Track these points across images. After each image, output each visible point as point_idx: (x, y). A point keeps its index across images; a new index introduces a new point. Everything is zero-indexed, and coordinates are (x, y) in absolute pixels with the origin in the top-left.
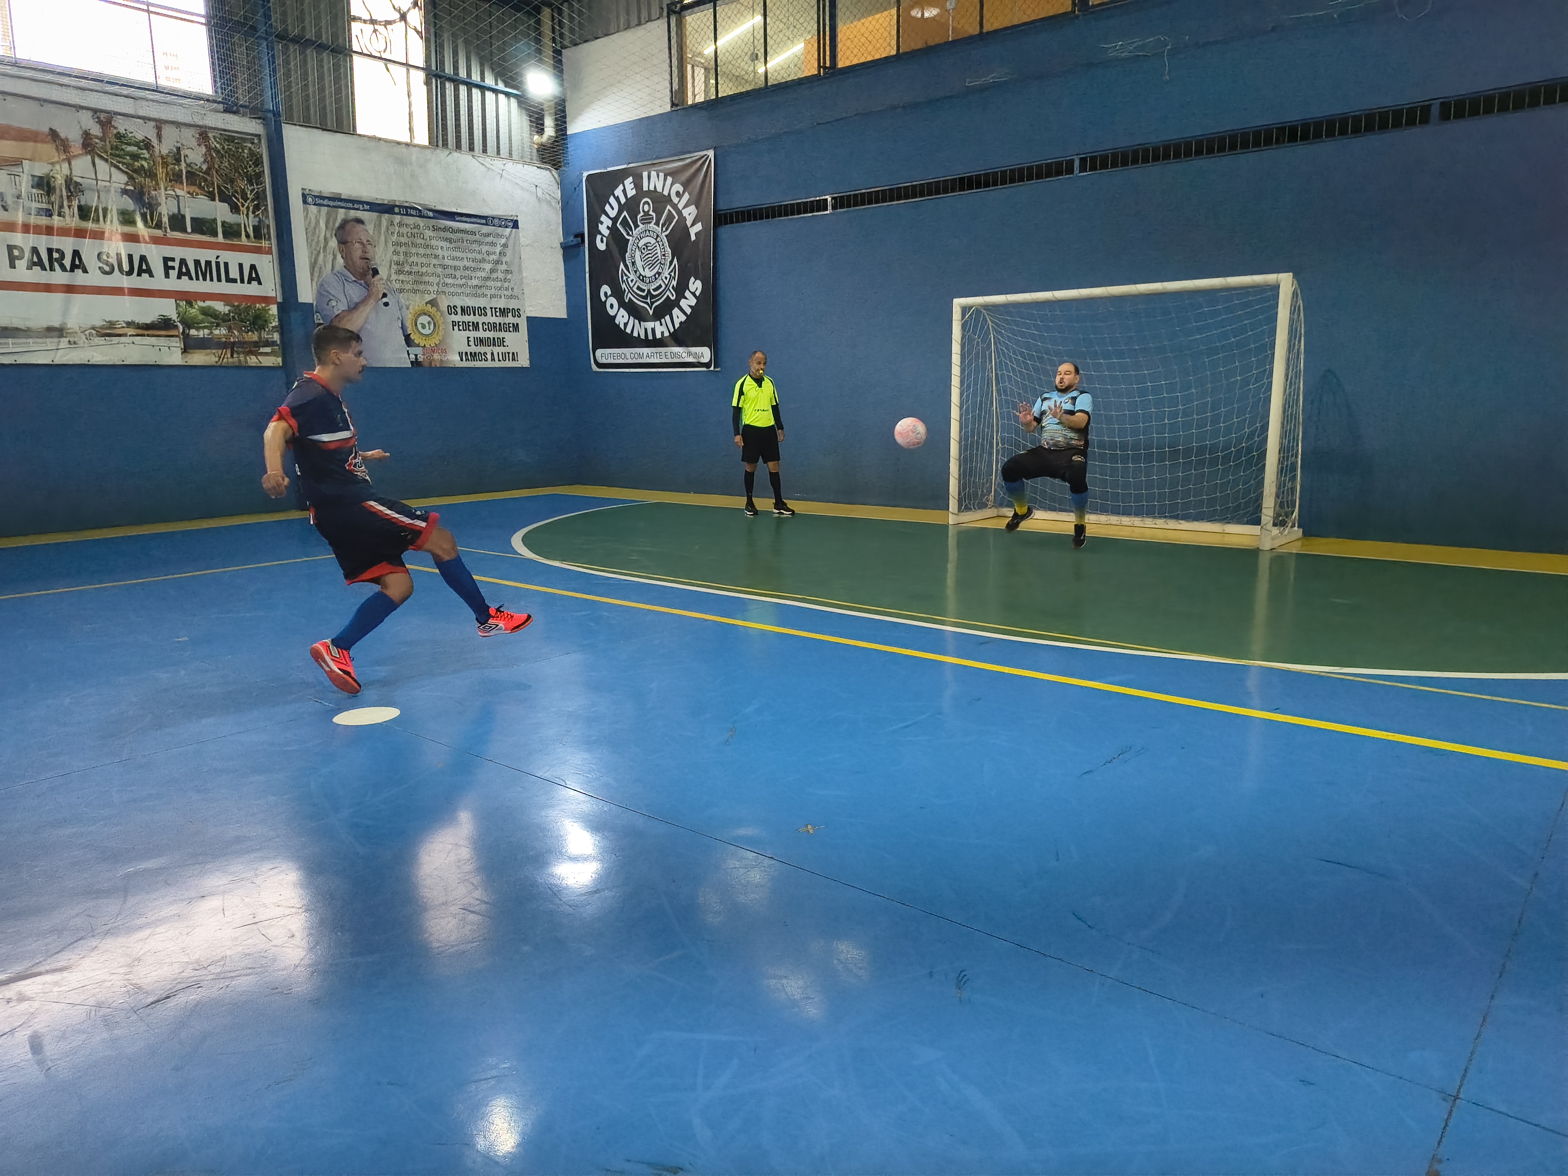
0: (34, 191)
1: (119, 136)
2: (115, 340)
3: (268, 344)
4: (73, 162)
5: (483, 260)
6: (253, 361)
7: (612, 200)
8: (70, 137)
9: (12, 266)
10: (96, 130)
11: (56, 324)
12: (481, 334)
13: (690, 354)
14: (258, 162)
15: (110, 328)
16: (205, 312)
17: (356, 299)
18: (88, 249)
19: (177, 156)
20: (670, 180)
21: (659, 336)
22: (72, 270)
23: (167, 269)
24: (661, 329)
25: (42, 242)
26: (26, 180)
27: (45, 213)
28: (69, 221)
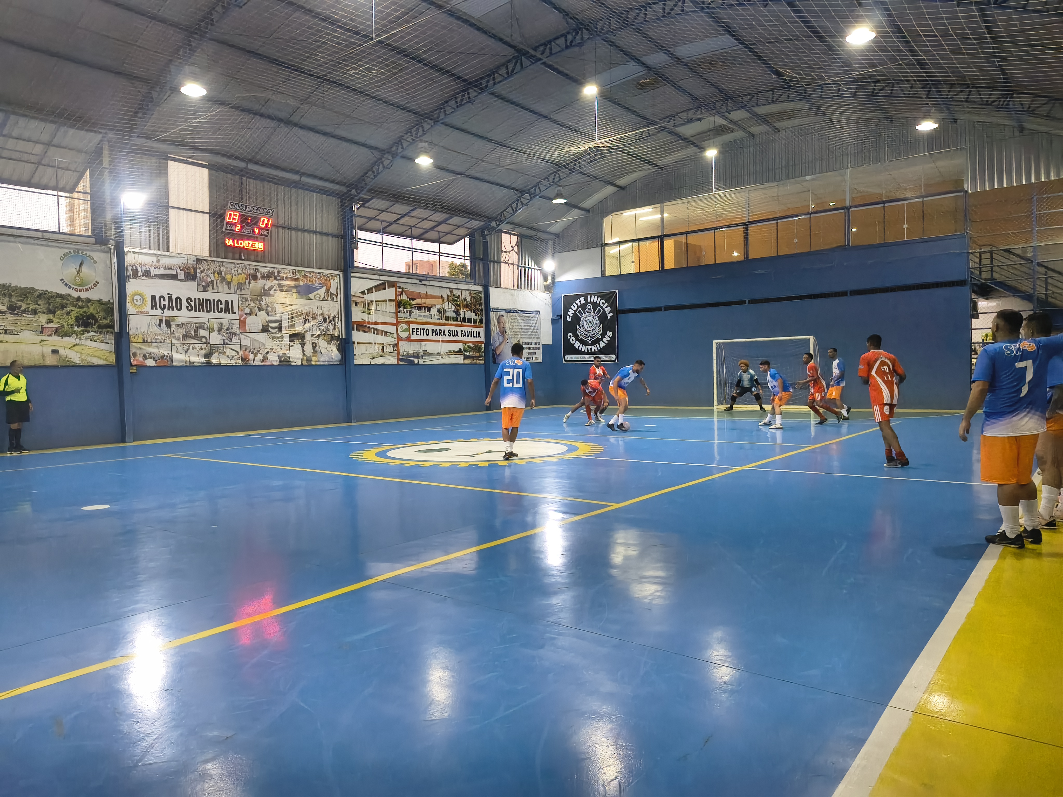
0: (438, 313)
1: (454, 295)
2: (450, 356)
3: (481, 356)
4: (445, 304)
5: (531, 326)
6: (478, 362)
7: (574, 304)
8: (444, 297)
9: (432, 335)
10: (450, 295)
11: (439, 352)
12: (530, 351)
13: (606, 357)
14: (481, 300)
15: (449, 353)
16: (469, 347)
17: (501, 341)
18: (447, 328)
19: (465, 299)
20: (599, 299)
21: (593, 351)
22: (443, 335)
23: (462, 334)
24: (594, 349)
25: (438, 328)
26: (436, 310)
27: (439, 319)
28: (443, 321)
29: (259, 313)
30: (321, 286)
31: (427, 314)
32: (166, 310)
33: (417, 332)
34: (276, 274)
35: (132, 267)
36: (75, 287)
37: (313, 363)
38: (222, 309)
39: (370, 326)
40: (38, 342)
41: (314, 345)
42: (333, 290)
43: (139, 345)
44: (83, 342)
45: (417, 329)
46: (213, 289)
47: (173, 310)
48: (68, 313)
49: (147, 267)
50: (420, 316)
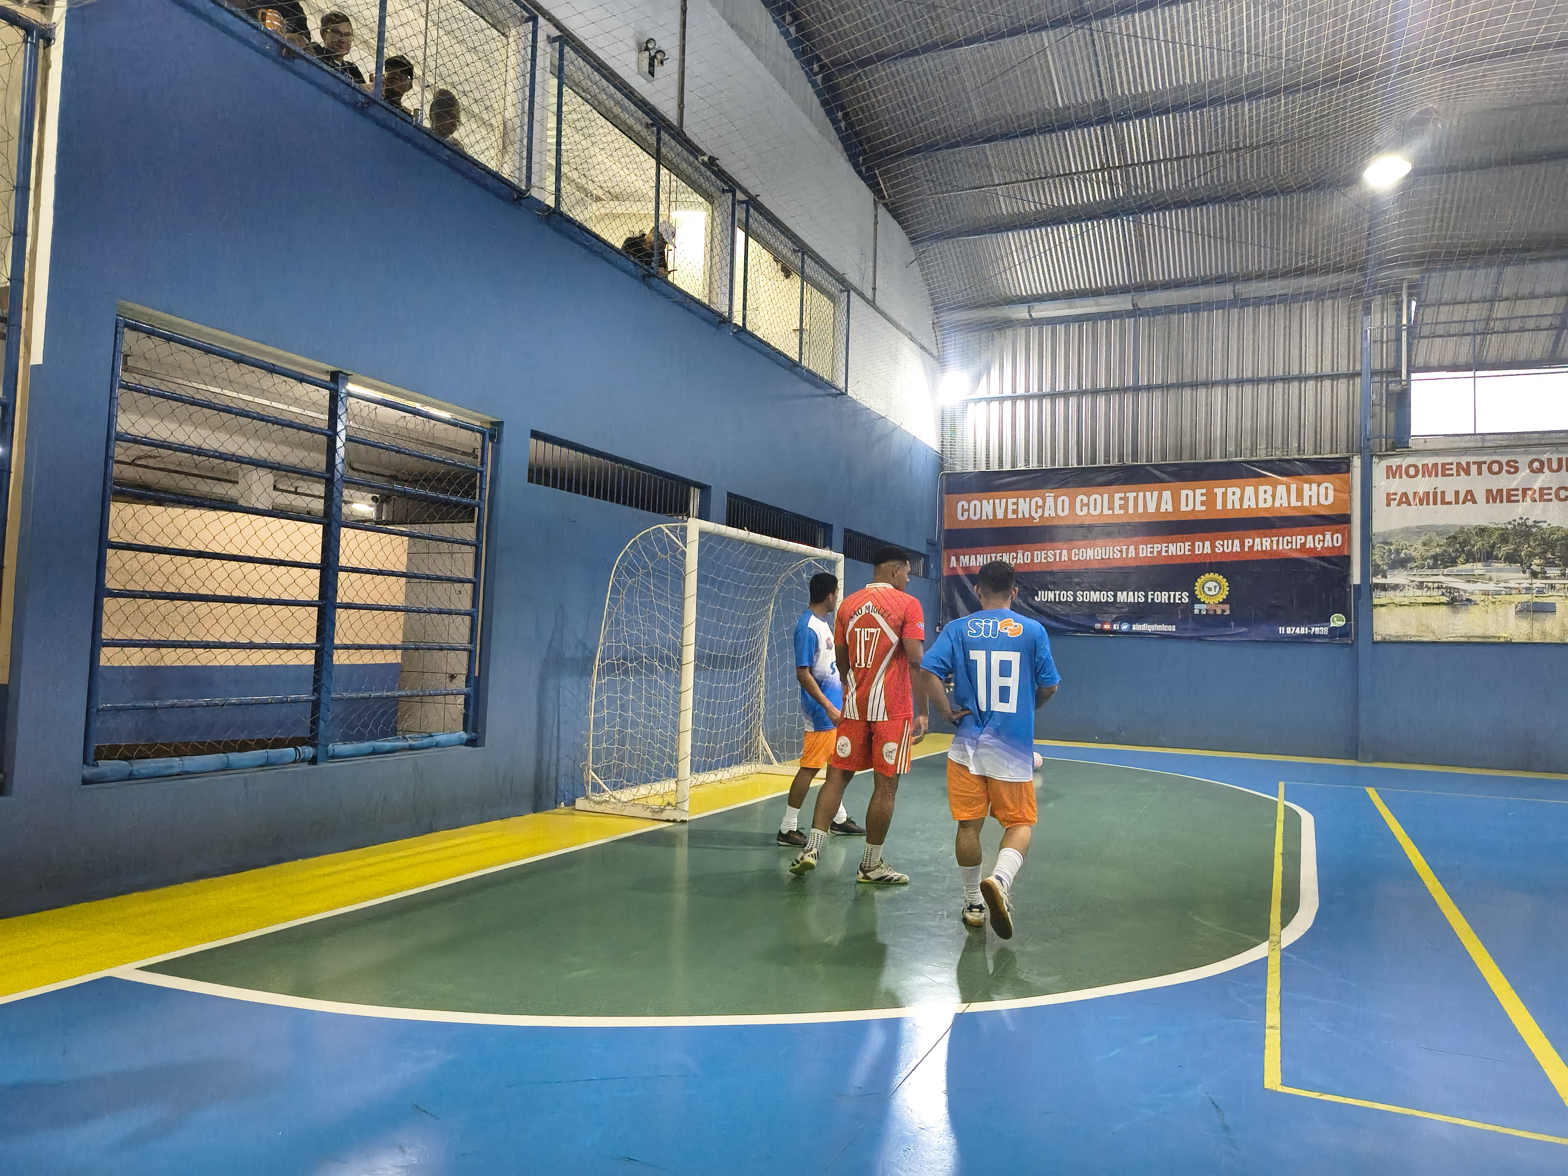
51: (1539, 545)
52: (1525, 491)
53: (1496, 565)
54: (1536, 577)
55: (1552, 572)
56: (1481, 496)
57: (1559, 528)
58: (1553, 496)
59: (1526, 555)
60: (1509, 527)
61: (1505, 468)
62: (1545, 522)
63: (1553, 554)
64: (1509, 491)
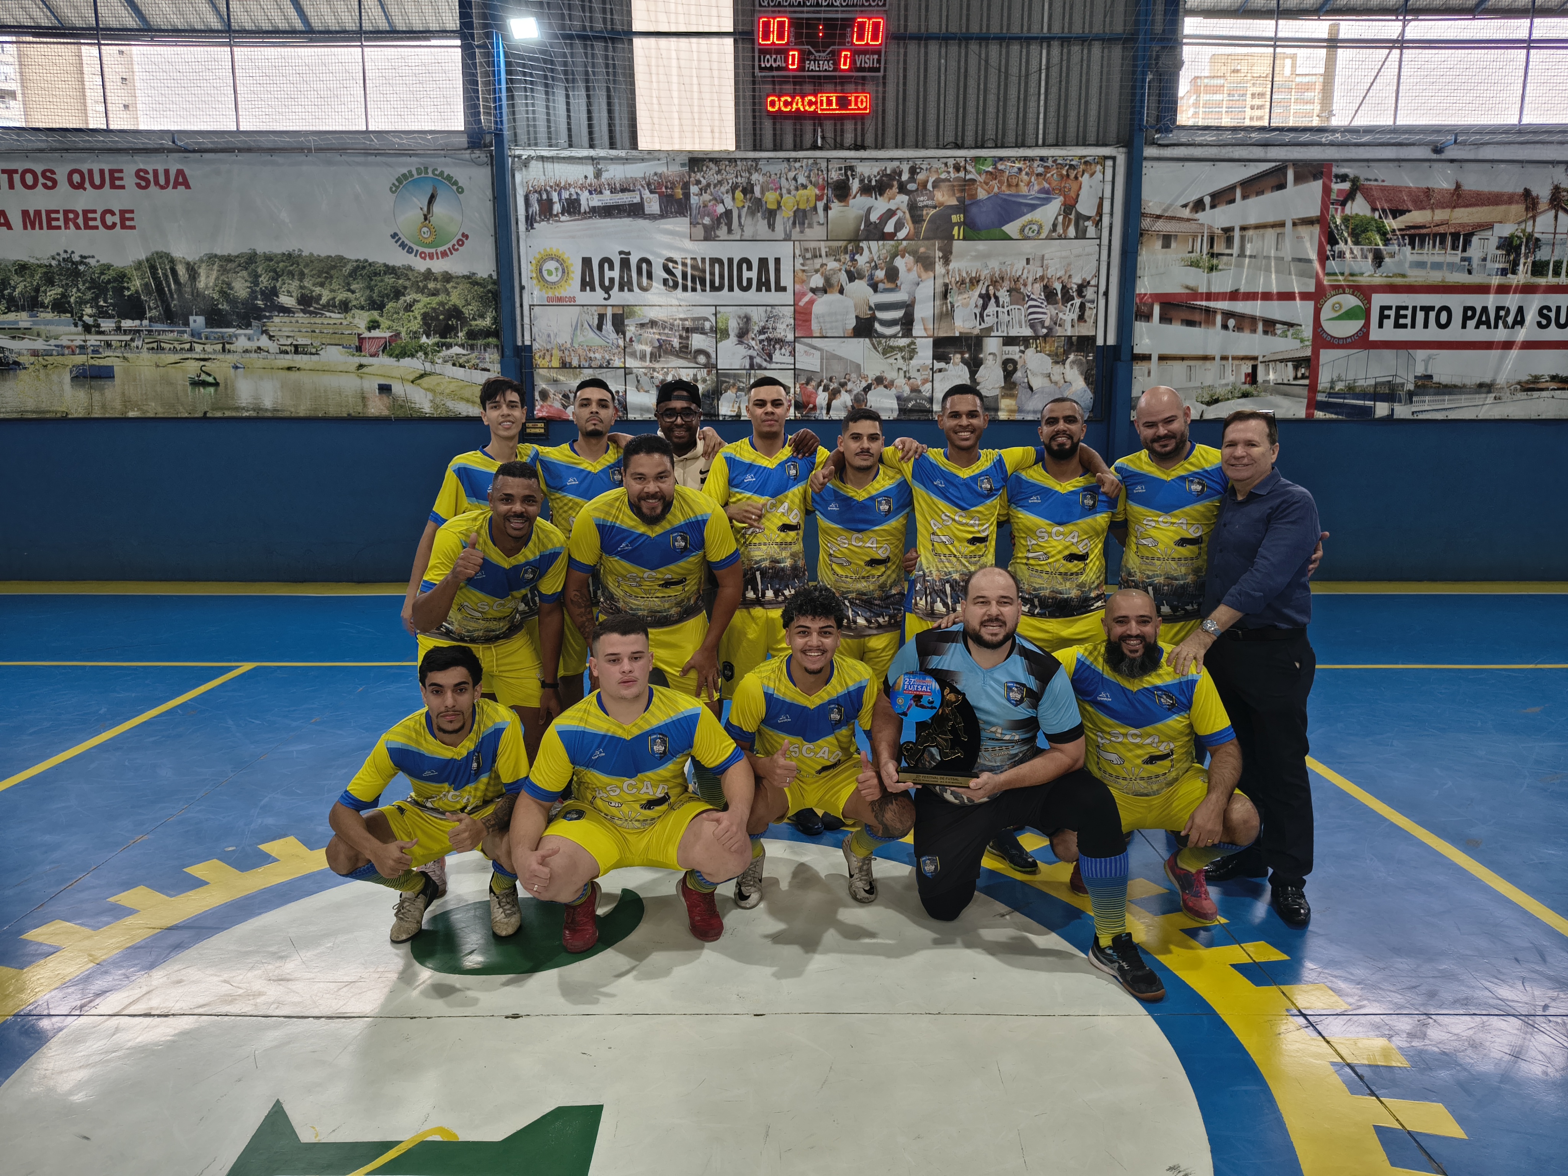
0: (1499, 252)
2: (1536, 394)
4: (1538, 219)
8: (1541, 195)
9: (1464, 326)
11: (1487, 380)
15: (1533, 383)
18: (1533, 304)
22: (1513, 327)
25: (1491, 301)
26: (1494, 242)
27: (1504, 272)
28: (1522, 276)
29: (849, 287)
30: (1046, 196)
31: (1456, 257)
32: (615, 291)
33: (1398, 316)
34: (905, 177)
35: (540, 193)
36: (421, 249)
37: (1003, 416)
38: (750, 280)
39: (1212, 304)
40: (353, 368)
41: (1009, 368)
42: (1086, 206)
43: (553, 374)
44: (438, 368)
45: (1399, 308)
46: (730, 231)
47: (631, 290)
48: (409, 308)
49: (572, 190)
50: (1421, 265)
51: (89, 289)
52: (66, 212)
53: (43, 315)
54: (89, 332)
55: (107, 325)
56: (16, 219)
57: (109, 267)
58: (98, 223)
59: (76, 302)
60: (54, 263)
61: (41, 180)
62: (93, 257)
63: (105, 302)
64: (49, 212)
